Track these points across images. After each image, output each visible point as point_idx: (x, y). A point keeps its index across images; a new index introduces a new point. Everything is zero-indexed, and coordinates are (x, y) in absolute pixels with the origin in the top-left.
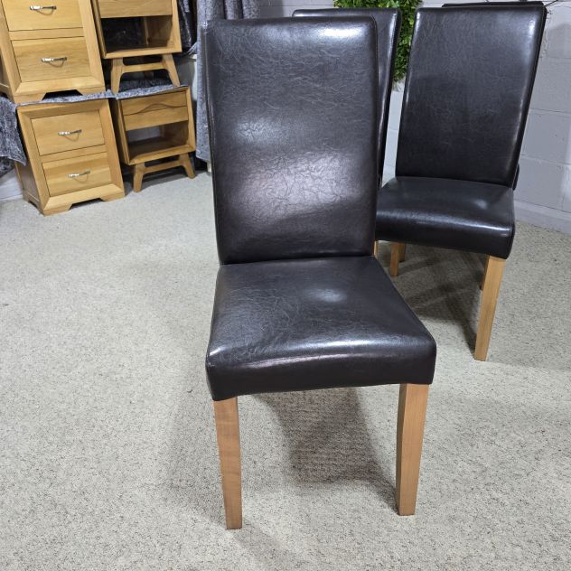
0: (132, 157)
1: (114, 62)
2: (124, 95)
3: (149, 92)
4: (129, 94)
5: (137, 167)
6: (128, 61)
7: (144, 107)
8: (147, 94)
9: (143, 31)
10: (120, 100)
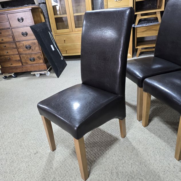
0: (137, 46)
1: (137, 15)
2: (138, 26)
3: (148, 25)
4: (140, 26)
5: (138, 49)
6: (142, 15)
7: (145, 30)
8: (146, 25)
9: (157, 3)
10: (137, 27)
